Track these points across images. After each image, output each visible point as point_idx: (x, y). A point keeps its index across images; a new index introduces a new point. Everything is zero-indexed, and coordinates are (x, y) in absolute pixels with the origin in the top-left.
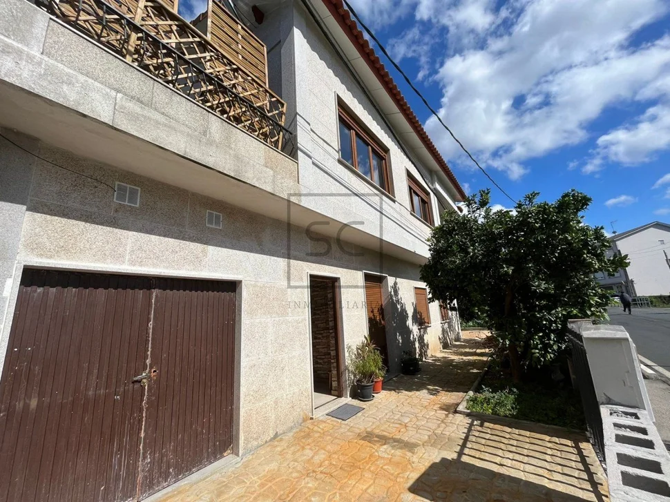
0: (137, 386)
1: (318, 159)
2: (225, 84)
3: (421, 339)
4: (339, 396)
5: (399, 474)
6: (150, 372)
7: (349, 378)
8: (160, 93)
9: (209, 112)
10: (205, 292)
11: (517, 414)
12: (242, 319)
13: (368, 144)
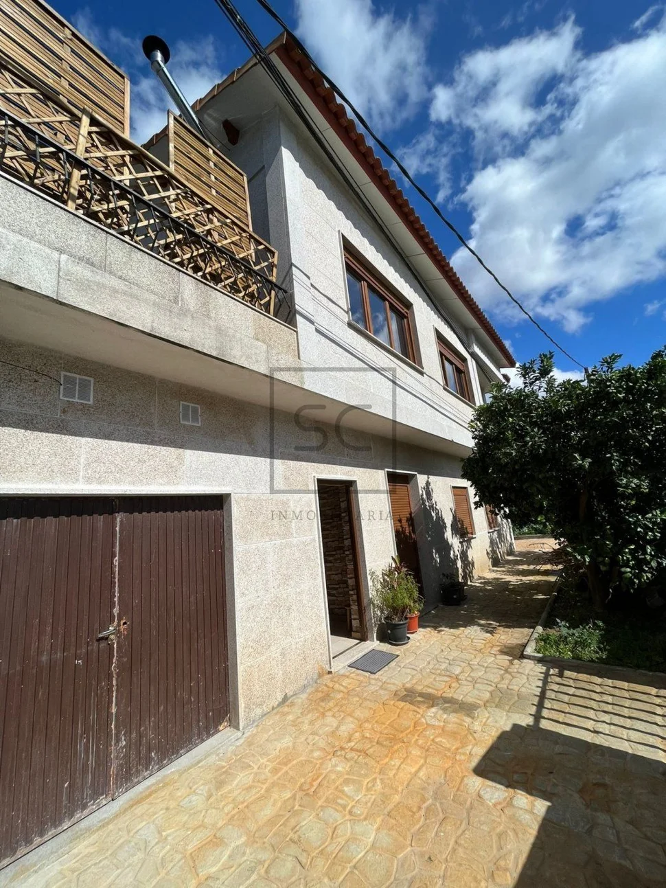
0: (103, 644)
1: (323, 324)
2: (197, 231)
3: (464, 555)
4: (363, 639)
5: (457, 749)
6: (119, 625)
7: (375, 615)
8: (117, 251)
9: (180, 271)
10: (183, 512)
11: (607, 658)
12: (234, 546)
13: (384, 299)
